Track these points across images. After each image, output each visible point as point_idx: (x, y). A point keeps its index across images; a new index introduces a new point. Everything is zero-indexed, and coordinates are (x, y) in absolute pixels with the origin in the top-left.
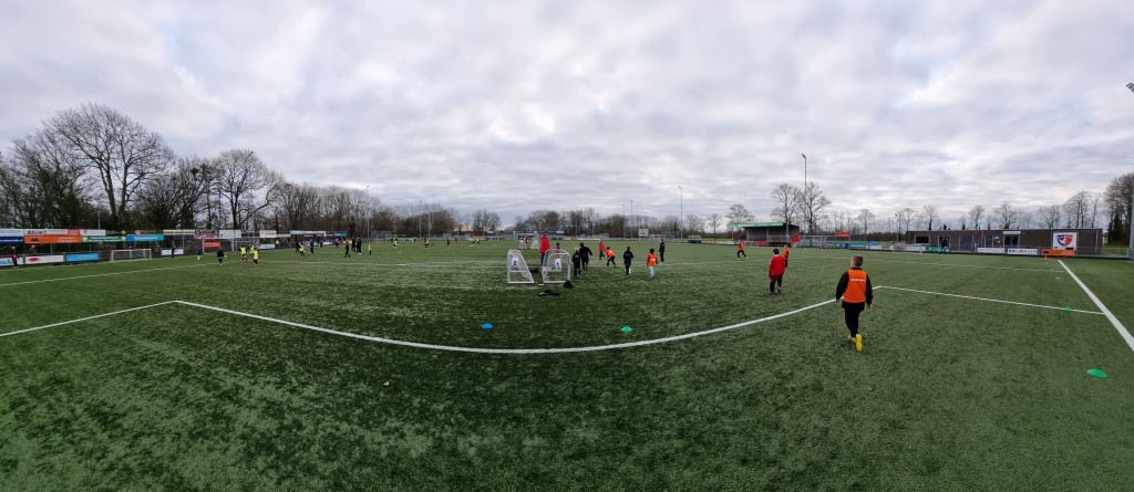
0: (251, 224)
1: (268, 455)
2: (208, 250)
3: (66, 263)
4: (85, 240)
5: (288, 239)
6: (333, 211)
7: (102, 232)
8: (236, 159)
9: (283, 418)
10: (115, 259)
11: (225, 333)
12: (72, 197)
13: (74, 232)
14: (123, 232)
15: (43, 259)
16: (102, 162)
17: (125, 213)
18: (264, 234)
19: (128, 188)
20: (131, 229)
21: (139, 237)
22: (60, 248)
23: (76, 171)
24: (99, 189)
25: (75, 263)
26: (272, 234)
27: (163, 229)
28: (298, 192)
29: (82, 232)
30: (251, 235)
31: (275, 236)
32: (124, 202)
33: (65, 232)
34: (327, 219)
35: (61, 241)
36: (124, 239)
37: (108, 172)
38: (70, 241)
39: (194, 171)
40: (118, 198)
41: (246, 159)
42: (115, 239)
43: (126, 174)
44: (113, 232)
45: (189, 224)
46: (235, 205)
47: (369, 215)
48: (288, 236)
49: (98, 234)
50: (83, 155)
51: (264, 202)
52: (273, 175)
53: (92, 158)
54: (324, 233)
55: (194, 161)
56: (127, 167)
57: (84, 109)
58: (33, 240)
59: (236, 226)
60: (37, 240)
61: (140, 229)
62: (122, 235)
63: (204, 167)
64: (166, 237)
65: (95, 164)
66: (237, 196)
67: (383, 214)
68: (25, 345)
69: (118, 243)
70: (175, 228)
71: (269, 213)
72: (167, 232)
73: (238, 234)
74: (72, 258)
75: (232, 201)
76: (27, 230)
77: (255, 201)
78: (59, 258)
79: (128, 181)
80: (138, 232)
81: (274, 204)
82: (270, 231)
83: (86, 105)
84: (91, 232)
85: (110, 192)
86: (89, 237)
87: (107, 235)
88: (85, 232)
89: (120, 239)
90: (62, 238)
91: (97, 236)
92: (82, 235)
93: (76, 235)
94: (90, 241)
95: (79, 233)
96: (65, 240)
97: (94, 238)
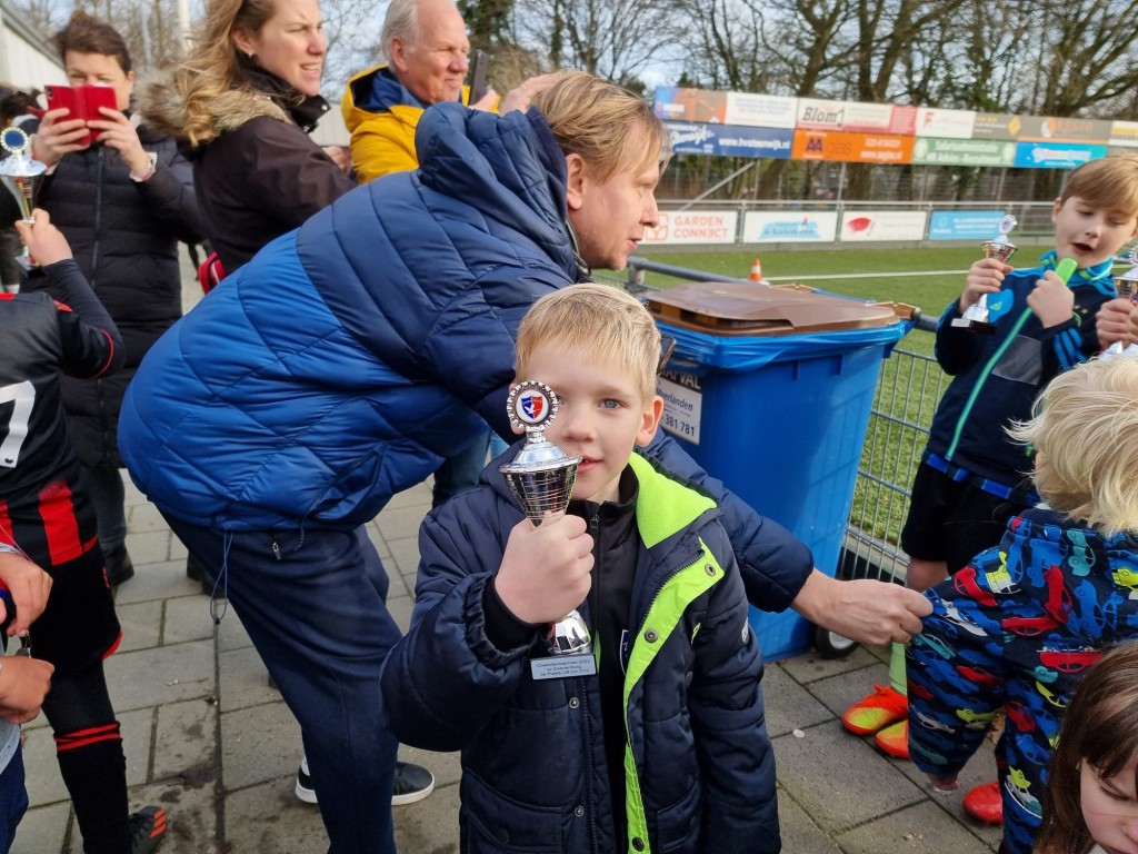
4: (921, 151)
7: (966, 122)
13: (903, 117)
14: (1014, 125)
21: (1045, 147)
29: (921, 117)
33: (886, 113)
35: (869, 152)
38: (889, 152)
44: (990, 124)
49: (955, 131)
58: (815, 145)
60: (818, 146)
61: (1058, 115)
62: (1008, 137)
72: (1120, 134)
76: (804, 103)
80: (1048, 127)
84: (940, 122)
87: (976, 138)
88: (928, 120)
89: (999, 153)
90: (871, 142)
91: (950, 140)
92: (920, 131)
93: (905, 129)
94: (932, 159)
95: (912, 124)
96: (876, 149)
97: (940, 146)
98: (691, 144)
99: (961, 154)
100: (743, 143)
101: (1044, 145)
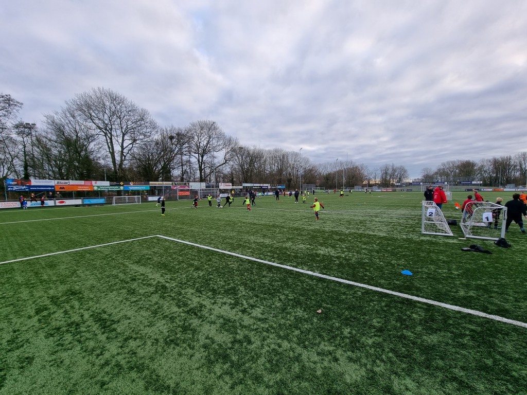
0: (213, 178)
1: (224, 363)
2: (181, 197)
3: (83, 205)
4: (96, 188)
5: (241, 189)
6: (275, 168)
7: (107, 183)
8: (202, 128)
9: (236, 333)
10: (116, 203)
11: (193, 262)
12: (87, 157)
13: (88, 183)
14: (122, 183)
15: (68, 202)
16: (107, 130)
17: (122, 169)
18: (222, 186)
19: (125, 151)
20: (127, 181)
21: (132, 187)
22: (80, 195)
23: (89, 138)
24: (105, 151)
25: (89, 205)
26: (229, 186)
27: (149, 181)
28: (249, 153)
29: (93, 182)
30: (213, 187)
31: (231, 187)
32: (122, 161)
33: (82, 182)
34: (271, 174)
35: (80, 189)
36: (122, 188)
37: (111, 139)
38: (86, 189)
39: (171, 138)
40: (118, 158)
41: (209, 128)
42: (116, 188)
43: (123, 141)
44: (115, 183)
45: (168, 178)
46: (201, 163)
47: (301, 172)
48: (241, 187)
49: (104, 185)
50: (94, 126)
51: (223, 161)
52: (230, 140)
53: (100, 128)
54: (269, 186)
55: (170, 130)
56: (124, 135)
57: (95, 91)
58: (61, 188)
59: (202, 180)
60: (63, 188)
61: (133, 181)
62: (121, 185)
63: (178, 134)
64: (151, 187)
65: (103, 133)
66: (202, 157)
67: (311, 170)
68: (52, 265)
69: (118, 191)
70: (158, 181)
71: (227, 170)
72: (152, 183)
73: (203, 185)
74: (87, 201)
75: (199, 161)
76: (56, 181)
77: (216, 161)
78: (79, 202)
79: (125, 145)
80: (131, 184)
81: (231, 163)
82: (228, 184)
83: (96, 89)
84: (100, 183)
85: (113, 154)
86: (98, 187)
87: (111, 185)
88: (96, 183)
89: (119, 188)
92: (94, 185)
93: (90, 185)
96: (82, 188)
97: (102, 187)
98: (22, 189)
100: (38, 188)
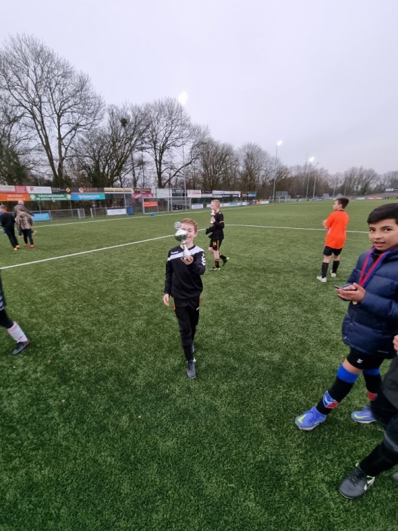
2: (147, 209)
4: (33, 198)
7: (48, 190)
12: (12, 149)
13: (21, 189)
14: (68, 190)
20: (75, 187)
21: (84, 195)
26: (198, 194)
27: (103, 186)
29: (28, 188)
30: (180, 194)
32: (61, 159)
33: (12, 188)
35: (10, 198)
39: (125, 122)
42: (61, 197)
43: (59, 125)
44: (59, 189)
48: (211, 195)
54: (239, 193)
55: (123, 110)
56: (59, 116)
61: (82, 186)
62: (67, 193)
64: (107, 195)
66: (162, 152)
70: (113, 187)
72: (107, 190)
80: (81, 190)
82: (196, 191)
84: (37, 190)
85: (47, 147)
86: (37, 195)
87: (53, 193)
88: (31, 189)
89: (65, 197)
90: (11, 196)
91: (44, 194)
92: (30, 192)
93: (24, 192)
94: (38, 199)
95: (26, 190)
96: (14, 198)
97: (41, 196)
99: (50, 198)
101: (81, 194)
